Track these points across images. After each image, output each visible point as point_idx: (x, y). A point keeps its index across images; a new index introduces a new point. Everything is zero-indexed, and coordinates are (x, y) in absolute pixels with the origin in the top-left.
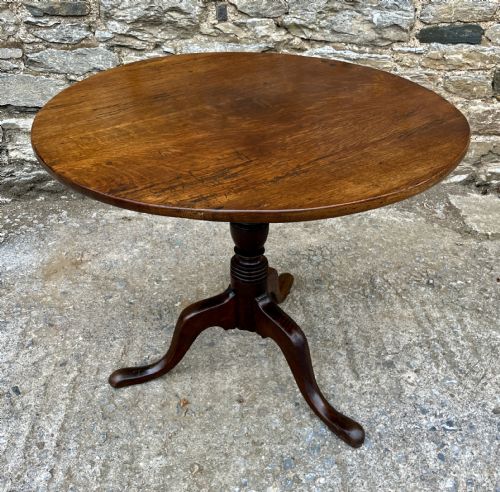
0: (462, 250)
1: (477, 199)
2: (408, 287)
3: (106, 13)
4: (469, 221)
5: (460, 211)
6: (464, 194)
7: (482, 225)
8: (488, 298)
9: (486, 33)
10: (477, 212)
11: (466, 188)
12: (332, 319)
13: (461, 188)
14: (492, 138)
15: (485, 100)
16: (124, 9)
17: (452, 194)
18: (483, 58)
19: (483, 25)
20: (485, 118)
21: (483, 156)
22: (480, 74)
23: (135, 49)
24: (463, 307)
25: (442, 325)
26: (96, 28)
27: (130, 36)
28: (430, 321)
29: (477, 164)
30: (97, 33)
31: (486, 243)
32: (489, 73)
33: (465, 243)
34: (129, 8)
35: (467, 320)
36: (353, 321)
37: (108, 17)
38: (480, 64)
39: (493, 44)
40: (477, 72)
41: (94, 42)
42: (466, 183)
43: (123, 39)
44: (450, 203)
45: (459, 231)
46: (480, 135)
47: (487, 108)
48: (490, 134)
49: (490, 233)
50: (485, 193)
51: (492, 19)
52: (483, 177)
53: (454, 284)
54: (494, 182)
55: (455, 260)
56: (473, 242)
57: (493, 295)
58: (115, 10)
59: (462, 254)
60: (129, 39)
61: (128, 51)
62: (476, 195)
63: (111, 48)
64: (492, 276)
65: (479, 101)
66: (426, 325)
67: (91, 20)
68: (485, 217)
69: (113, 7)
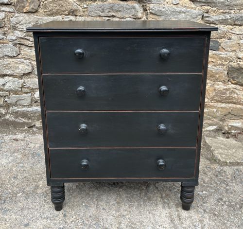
0: (210, 171)
1: (222, 141)
2: (170, 193)
3: (13, 27)
4: (216, 153)
5: (211, 147)
6: (215, 137)
7: (224, 156)
8: (223, 205)
9: (221, 45)
10: (221, 148)
11: (216, 134)
12: (114, 212)
13: (213, 134)
14: (230, 105)
15: (224, 82)
16: (22, 25)
17: (207, 137)
18: (221, 59)
19: (219, 40)
20: (225, 93)
21: (225, 115)
22: (220, 68)
23: (27, 46)
24: (205, 211)
25: (188, 223)
26: (8, 34)
27: (26, 39)
28: (180, 219)
29: (222, 120)
30: (8, 36)
31: (225, 168)
32: (225, 67)
33: (212, 166)
34: (25, 24)
35: (206, 221)
36: (128, 215)
37: (15, 28)
38: (219, 62)
39: (226, 51)
40: (218, 66)
41: (6, 41)
42: (216, 131)
43: (22, 40)
44: (205, 142)
45: (209, 159)
46: (223, 103)
47: (225, 87)
48: (229, 103)
49: (228, 162)
50: (228, 138)
51: (224, 37)
52: (226, 128)
53: (201, 193)
54: (233, 131)
55: (204, 177)
56: (217, 166)
57: (227, 203)
58: (18, 25)
59: (209, 174)
60: (25, 41)
61: (24, 47)
62: (221, 138)
63: (15, 45)
64: (227, 190)
65: (220, 83)
66: (177, 222)
67: (5, 29)
68: (226, 151)
69: (17, 24)
